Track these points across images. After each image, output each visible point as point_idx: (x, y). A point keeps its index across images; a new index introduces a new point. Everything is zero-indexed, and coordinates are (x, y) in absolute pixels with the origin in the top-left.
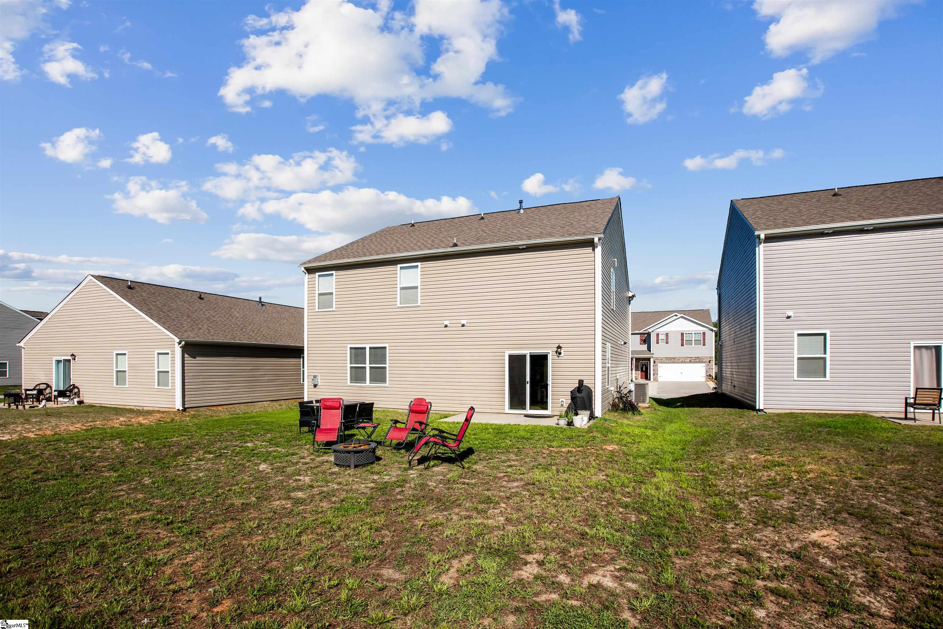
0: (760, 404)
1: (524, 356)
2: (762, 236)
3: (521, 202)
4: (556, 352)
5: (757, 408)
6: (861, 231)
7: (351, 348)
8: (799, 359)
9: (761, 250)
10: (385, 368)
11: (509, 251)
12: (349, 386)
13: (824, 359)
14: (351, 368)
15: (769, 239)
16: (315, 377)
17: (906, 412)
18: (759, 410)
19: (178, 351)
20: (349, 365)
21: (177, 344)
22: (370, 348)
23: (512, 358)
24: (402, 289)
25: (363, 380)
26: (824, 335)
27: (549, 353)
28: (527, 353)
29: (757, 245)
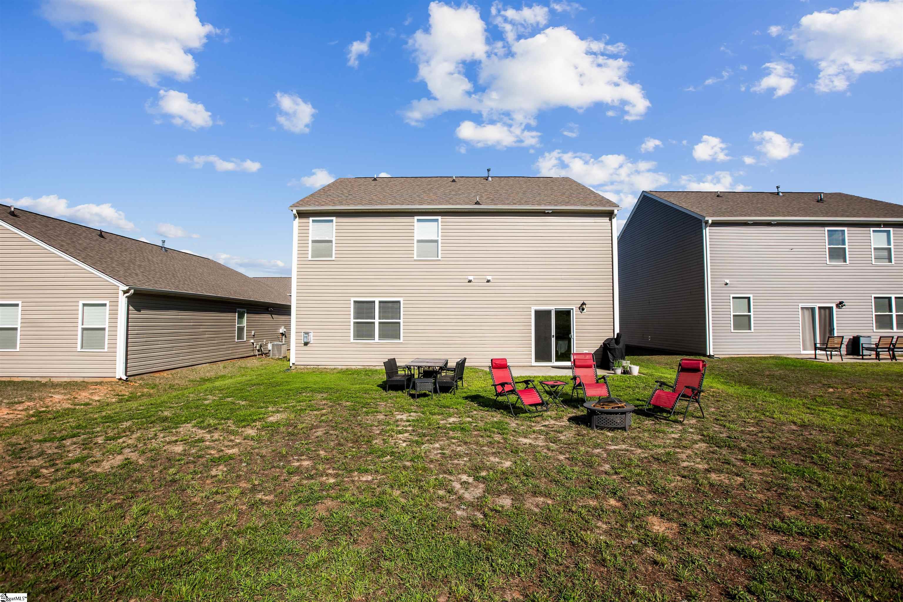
0: (711, 350)
1: (549, 312)
2: (710, 222)
3: (488, 170)
4: (579, 308)
5: (708, 354)
6: (769, 224)
7: (355, 302)
8: (734, 316)
9: (707, 232)
10: (399, 323)
11: (525, 214)
12: (352, 343)
13: (749, 316)
14: (355, 323)
15: (715, 224)
16: (307, 333)
17: (815, 354)
18: (710, 356)
19: (123, 301)
20: (352, 320)
21: (121, 293)
22: (380, 302)
23: (538, 313)
24: (419, 241)
25: (371, 336)
26: (749, 298)
27: (573, 309)
28: (552, 308)
29: (704, 227)
